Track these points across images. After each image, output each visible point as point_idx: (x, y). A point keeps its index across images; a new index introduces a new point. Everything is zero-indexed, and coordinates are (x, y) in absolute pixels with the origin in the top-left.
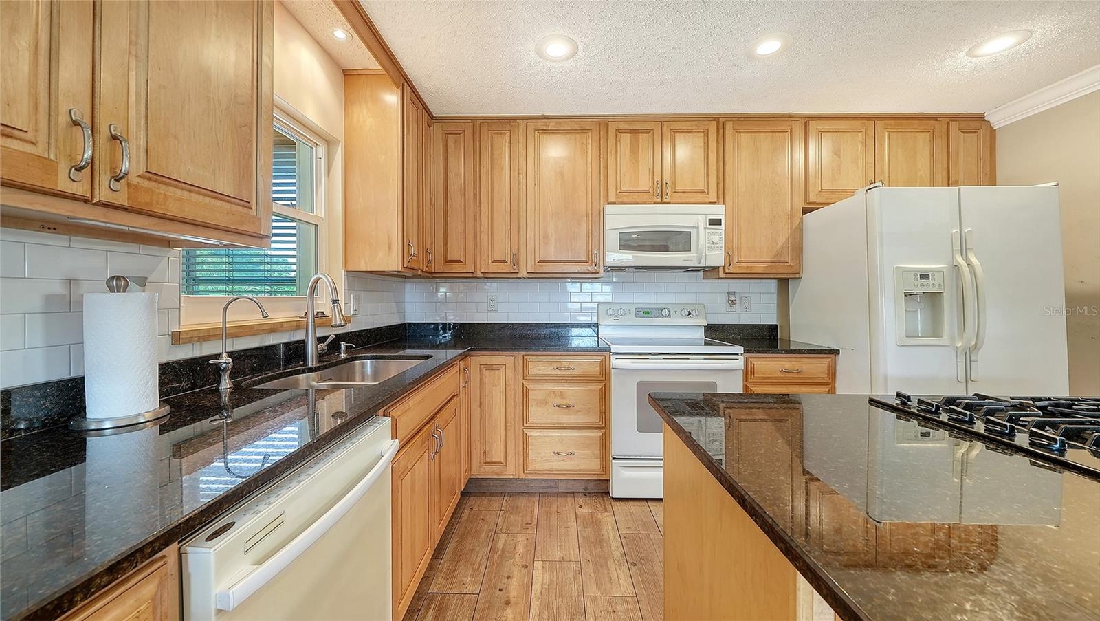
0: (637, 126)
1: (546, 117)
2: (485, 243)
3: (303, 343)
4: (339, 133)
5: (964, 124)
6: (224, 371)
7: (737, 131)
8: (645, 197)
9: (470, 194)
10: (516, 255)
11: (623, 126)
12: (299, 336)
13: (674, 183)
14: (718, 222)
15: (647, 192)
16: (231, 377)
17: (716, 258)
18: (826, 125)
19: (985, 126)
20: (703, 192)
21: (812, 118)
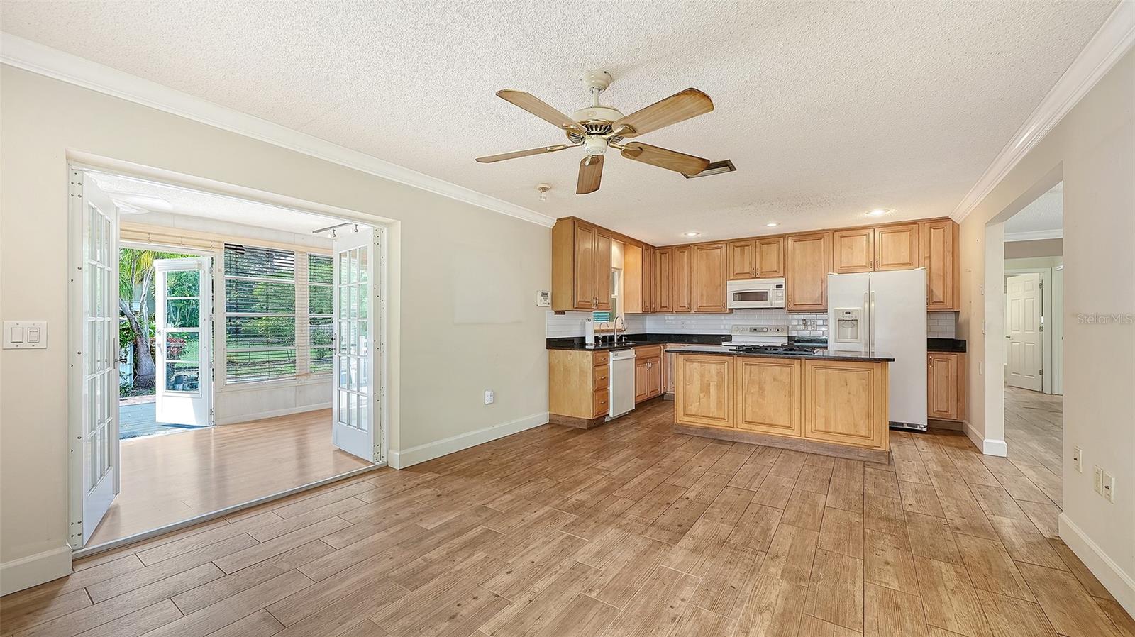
0: (744, 244)
1: (702, 243)
2: (677, 299)
4: (622, 267)
5: (934, 225)
7: (794, 241)
8: (747, 276)
9: (671, 279)
10: (689, 304)
11: (737, 244)
12: (612, 334)
13: (761, 268)
14: (781, 286)
15: (749, 273)
17: (781, 304)
18: (844, 233)
19: (949, 224)
20: (776, 271)
21: (837, 230)
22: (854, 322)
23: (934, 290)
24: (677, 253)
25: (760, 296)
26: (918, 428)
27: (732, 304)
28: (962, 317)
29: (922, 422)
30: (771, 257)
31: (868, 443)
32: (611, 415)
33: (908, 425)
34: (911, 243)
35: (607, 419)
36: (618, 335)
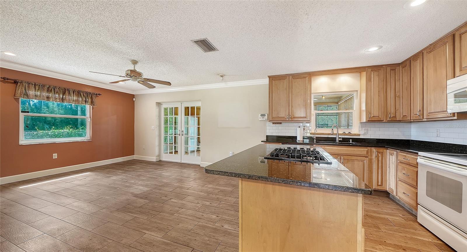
2: (412, 108)
3: (337, 138)
4: (359, 89)
24: (414, 63)
27: (452, 108)
36: (341, 138)
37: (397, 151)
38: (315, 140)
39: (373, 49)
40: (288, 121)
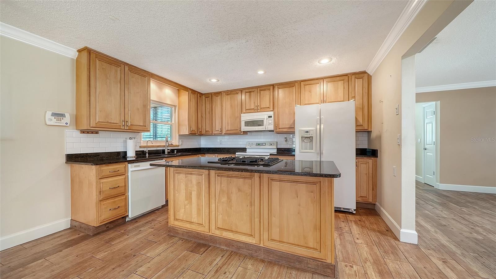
0: (250, 90)
1: (228, 91)
2: (214, 126)
3: (165, 150)
4: (177, 104)
5: (357, 76)
6: (147, 153)
7: (279, 88)
8: (253, 111)
9: (211, 113)
10: (221, 129)
11: (247, 91)
13: (260, 106)
14: (271, 117)
15: (254, 109)
16: (148, 154)
17: (271, 128)
18: (307, 83)
19: (366, 75)
20: (269, 108)
21: (303, 81)
22: (310, 138)
23: (358, 118)
24: (214, 97)
25: (259, 123)
26: (350, 211)
27: (244, 128)
28: (374, 135)
29: (352, 206)
30: (266, 97)
31: (316, 255)
32: (130, 216)
33: (344, 208)
34: (344, 88)
35: (127, 219)
36: (169, 149)
37: (215, 154)
38: (147, 154)
39: (214, 80)
40: (124, 130)
